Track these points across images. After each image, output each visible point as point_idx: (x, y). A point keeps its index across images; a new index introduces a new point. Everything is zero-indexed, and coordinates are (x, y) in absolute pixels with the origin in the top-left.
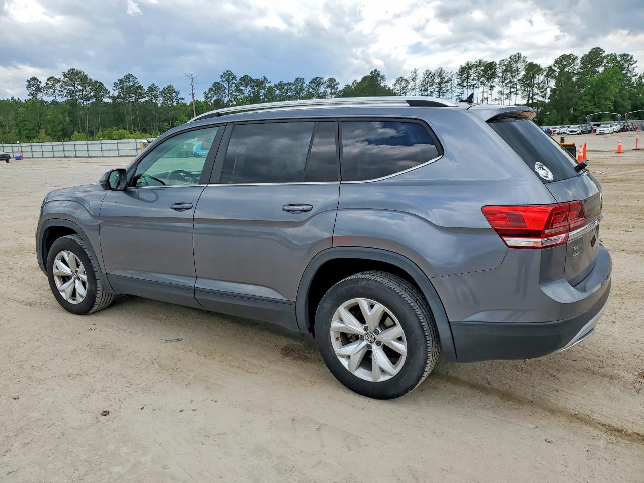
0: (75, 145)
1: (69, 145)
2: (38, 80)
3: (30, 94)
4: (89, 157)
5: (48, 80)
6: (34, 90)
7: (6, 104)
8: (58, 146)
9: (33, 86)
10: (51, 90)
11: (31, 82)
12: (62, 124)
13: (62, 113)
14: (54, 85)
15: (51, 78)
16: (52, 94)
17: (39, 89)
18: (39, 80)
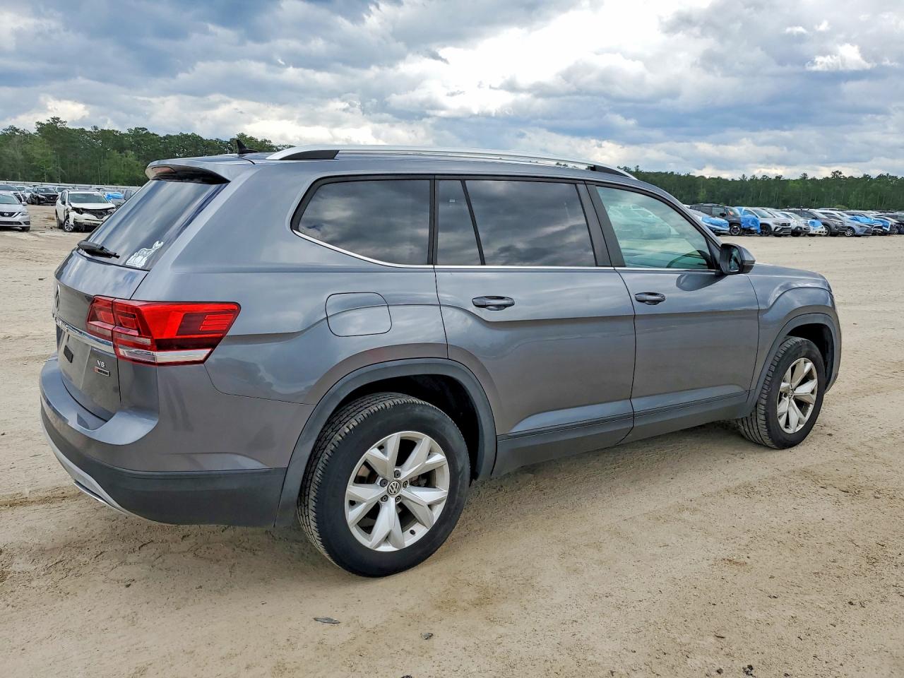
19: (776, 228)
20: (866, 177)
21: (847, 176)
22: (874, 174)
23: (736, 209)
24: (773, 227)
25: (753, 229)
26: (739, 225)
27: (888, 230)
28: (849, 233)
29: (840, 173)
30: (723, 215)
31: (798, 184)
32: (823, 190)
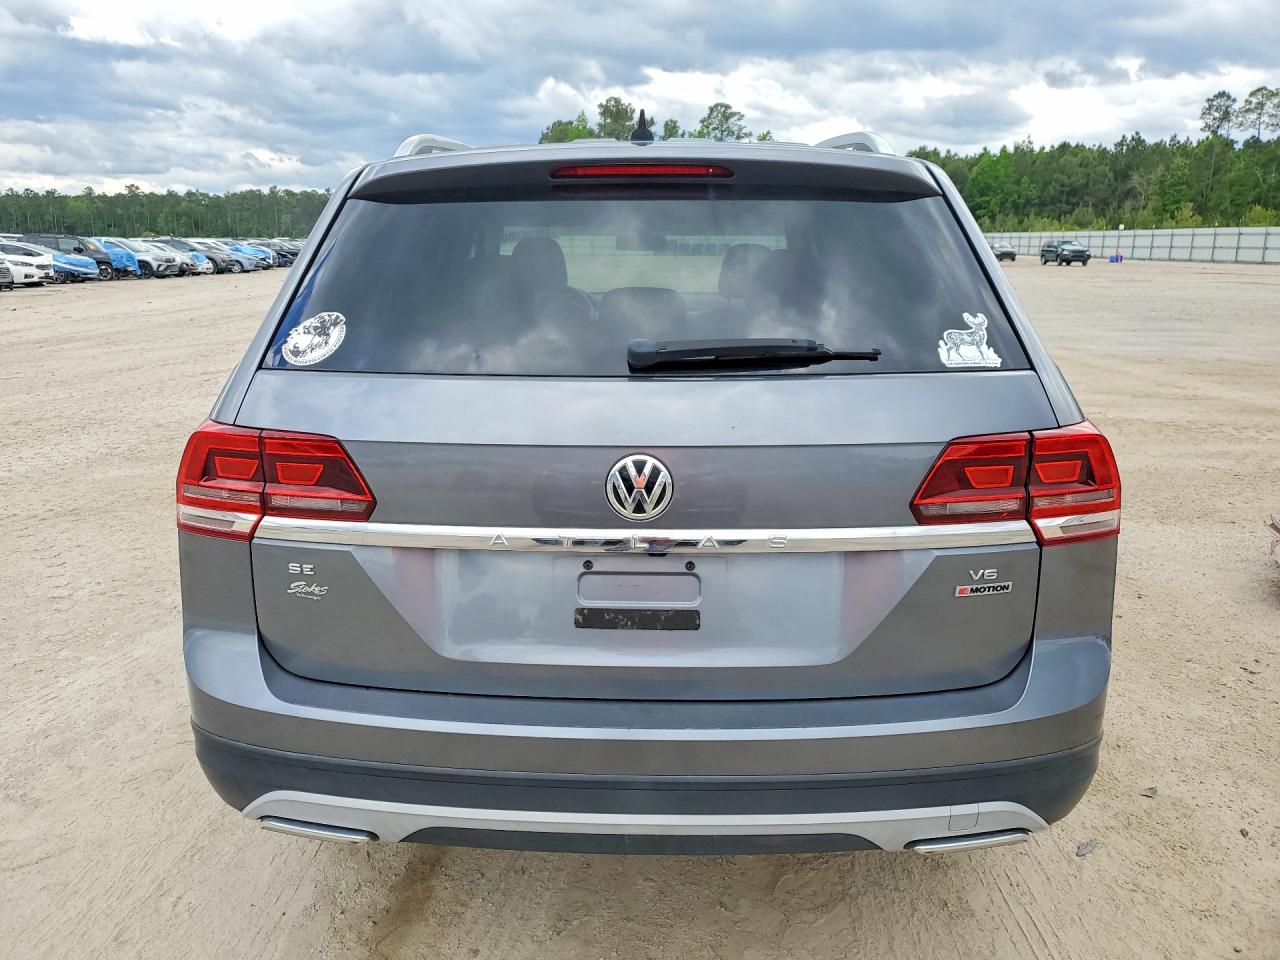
0: (1240, 234)
1: (1227, 235)
2: (1229, 97)
3: (1208, 126)
4: (1264, 263)
5: (1252, 94)
6: (1214, 119)
7: (1154, 152)
8: (1204, 236)
9: (1216, 110)
10: (1253, 116)
11: (1215, 103)
12: (1258, 190)
13: (1264, 166)
14: (1261, 105)
15: (1259, 90)
16: (1253, 124)
17: (1226, 116)
18: (1233, 97)
19: (160, 266)
20: (171, 195)
21: (147, 192)
22: (181, 190)
23: (93, 240)
24: (155, 265)
25: (130, 269)
26: (108, 264)
27: (271, 262)
28: (237, 268)
29: (137, 188)
30: (79, 251)
31: (83, 201)
32: (120, 211)
